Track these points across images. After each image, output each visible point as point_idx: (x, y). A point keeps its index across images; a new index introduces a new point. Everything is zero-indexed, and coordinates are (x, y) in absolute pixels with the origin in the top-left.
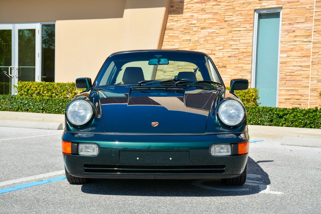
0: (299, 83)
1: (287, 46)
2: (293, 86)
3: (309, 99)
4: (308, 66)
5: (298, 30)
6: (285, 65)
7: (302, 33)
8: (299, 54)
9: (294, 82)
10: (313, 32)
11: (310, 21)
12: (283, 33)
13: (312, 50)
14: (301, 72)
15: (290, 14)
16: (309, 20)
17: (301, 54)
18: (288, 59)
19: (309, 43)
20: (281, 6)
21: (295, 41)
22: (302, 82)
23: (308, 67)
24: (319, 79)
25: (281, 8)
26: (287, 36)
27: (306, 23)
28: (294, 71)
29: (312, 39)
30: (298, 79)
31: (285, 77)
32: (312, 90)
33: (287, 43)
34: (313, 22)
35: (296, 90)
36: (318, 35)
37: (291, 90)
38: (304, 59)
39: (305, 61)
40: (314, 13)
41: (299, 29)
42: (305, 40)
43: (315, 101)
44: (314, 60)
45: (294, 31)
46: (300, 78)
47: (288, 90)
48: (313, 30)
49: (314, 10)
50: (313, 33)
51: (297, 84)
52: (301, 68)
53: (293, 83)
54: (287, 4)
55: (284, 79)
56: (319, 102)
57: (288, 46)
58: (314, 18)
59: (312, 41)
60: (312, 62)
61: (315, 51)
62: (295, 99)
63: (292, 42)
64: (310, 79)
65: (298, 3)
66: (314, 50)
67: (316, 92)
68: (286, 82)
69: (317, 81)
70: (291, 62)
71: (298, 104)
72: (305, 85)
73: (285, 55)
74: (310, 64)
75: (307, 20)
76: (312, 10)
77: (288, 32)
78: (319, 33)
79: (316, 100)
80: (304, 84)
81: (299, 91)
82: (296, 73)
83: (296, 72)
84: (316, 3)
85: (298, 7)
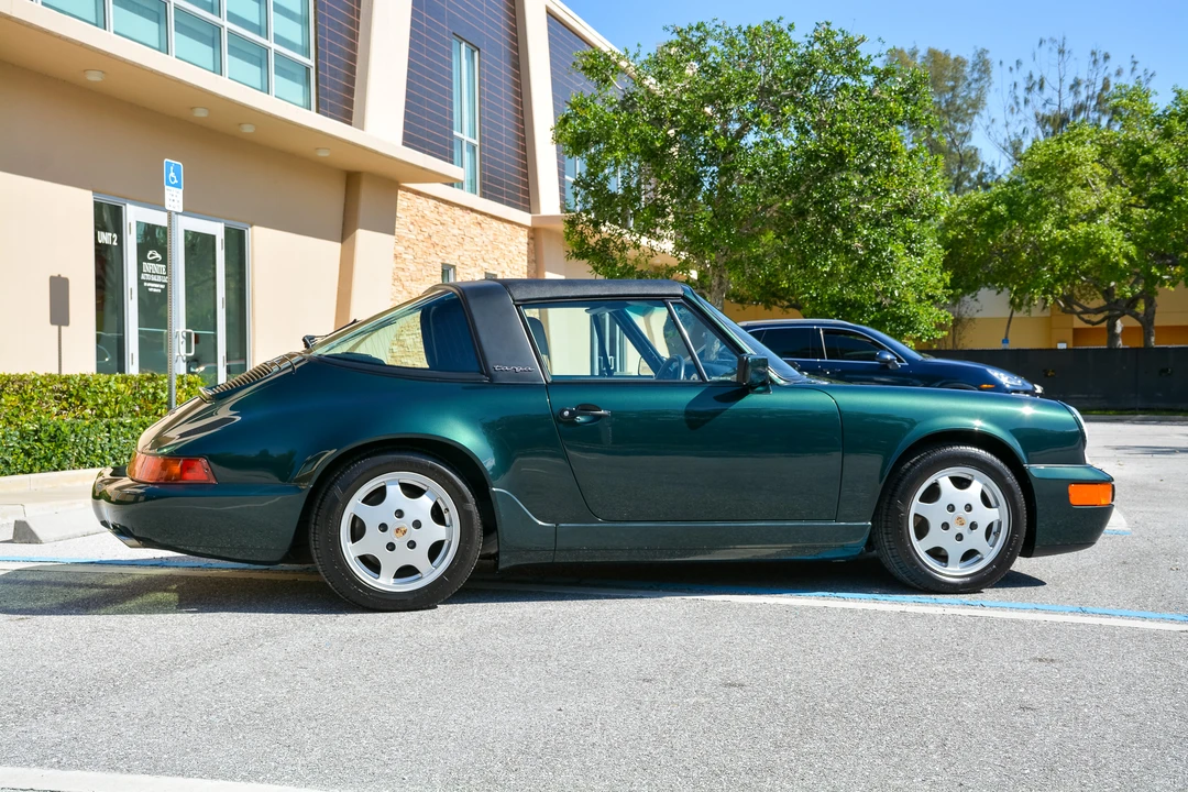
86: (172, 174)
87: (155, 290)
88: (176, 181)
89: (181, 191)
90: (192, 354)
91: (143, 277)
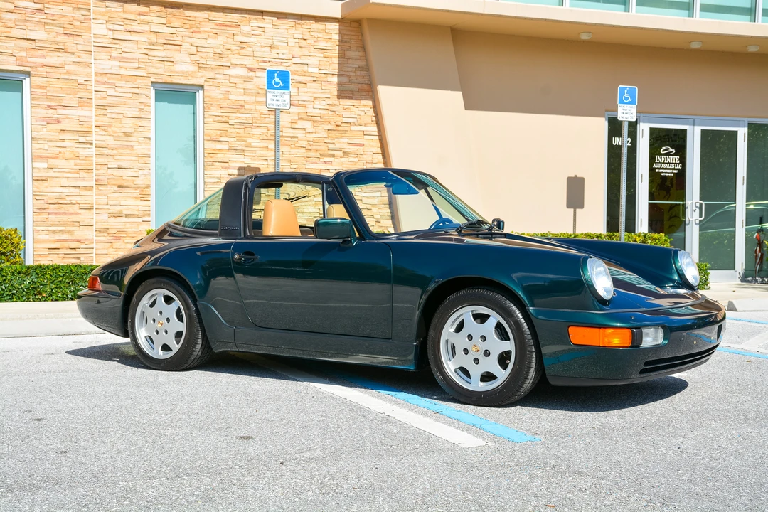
0: (75, 218)
1: (46, 147)
2: (64, 224)
3: (95, 247)
4: (90, 188)
5: (67, 120)
6: (45, 183)
7: (74, 126)
8: (71, 164)
9: (65, 216)
10: (94, 126)
11: (87, 106)
12: (37, 121)
13: (94, 159)
14: (79, 198)
15: (48, 88)
16: (86, 104)
17: (76, 165)
18: (51, 173)
19: (88, 146)
20: (28, 69)
21: (63, 140)
22: (80, 216)
23: (89, 190)
24: (110, 211)
25: (28, 74)
26: (45, 130)
27: (80, 108)
28: (64, 195)
29: (94, 138)
30: (73, 212)
31: (46, 206)
32: (99, 232)
33: (46, 142)
34: (94, 109)
35: (69, 232)
36: (104, 133)
37: (60, 231)
38: (82, 174)
39: (83, 179)
40: (94, 92)
41: (67, 118)
42: (82, 139)
43: (105, 252)
44: (101, 177)
45: (58, 122)
46: (75, 209)
47: (54, 232)
48: (93, 124)
49: (94, 88)
50: (94, 129)
51: (70, 220)
52: (77, 190)
53: (63, 218)
54: (41, 69)
55: (44, 211)
56: (113, 253)
57: (49, 149)
58: (94, 102)
59: (94, 142)
60: (96, 181)
61: (101, 160)
62: (67, 248)
63: (56, 140)
64: (94, 211)
65: (61, 70)
66: (99, 160)
67: (106, 234)
68: (50, 216)
69: (107, 215)
70: (57, 179)
71: (74, 258)
72: (87, 222)
73: (45, 165)
74: (93, 184)
75: (82, 103)
76: (89, 87)
77: (48, 121)
78: (105, 130)
79: (107, 249)
80: (83, 220)
81: (76, 233)
82: (68, 200)
83: (68, 198)
84: (95, 76)
85: (63, 77)
86: (626, 95)
87: (667, 174)
88: (630, 100)
89: (635, 107)
90: (703, 218)
91: (655, 166)
